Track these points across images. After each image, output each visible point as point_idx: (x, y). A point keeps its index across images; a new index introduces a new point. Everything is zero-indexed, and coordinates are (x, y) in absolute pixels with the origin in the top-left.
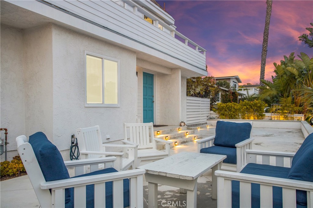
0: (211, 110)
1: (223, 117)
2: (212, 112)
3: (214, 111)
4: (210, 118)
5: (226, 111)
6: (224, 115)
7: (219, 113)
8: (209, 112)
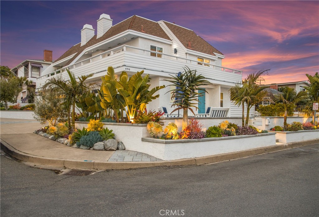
0: (256, 110)
1: (263, 115)
2: (256, 112)
3: (258, 111)
4: (255, 116)
5: (265, 110)
6: (264, 113)
7: (261, 112)
8: (254, 112)
